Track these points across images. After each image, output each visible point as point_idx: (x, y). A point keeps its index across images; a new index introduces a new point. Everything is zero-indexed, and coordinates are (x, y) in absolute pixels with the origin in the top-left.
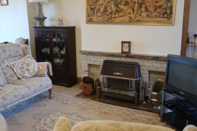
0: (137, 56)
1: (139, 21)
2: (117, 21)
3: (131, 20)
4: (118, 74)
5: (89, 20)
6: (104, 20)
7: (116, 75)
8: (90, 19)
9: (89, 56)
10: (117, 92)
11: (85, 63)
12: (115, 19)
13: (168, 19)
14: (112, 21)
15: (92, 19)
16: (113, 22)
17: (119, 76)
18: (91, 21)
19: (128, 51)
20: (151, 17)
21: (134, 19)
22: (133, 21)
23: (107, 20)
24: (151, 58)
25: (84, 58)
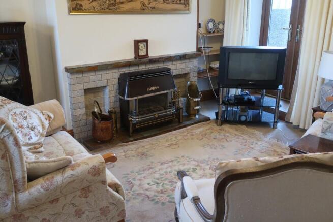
0: (162, 58)
1: (154, 8)
2: (125, 9)
3: (144, 8)
4: (153, 88)
5: (74, 6)
6: (103, 7)
7: (152, 92)
8: (77, 5)
9: (85, 75)
10: (156, 116)
11: (78, 88)
12: (121, 5)
13: (185, 6)
14: (116, 9)
15: (81, 5)
16: (119, 10)
17: (156, 91)
18: (79, 10)
19: (145, 54)
20: (167, 3)
21: (148, 6)
22: (146, 8)
23: (108, 6)
24: (178, 58)
25: (75, 80)
